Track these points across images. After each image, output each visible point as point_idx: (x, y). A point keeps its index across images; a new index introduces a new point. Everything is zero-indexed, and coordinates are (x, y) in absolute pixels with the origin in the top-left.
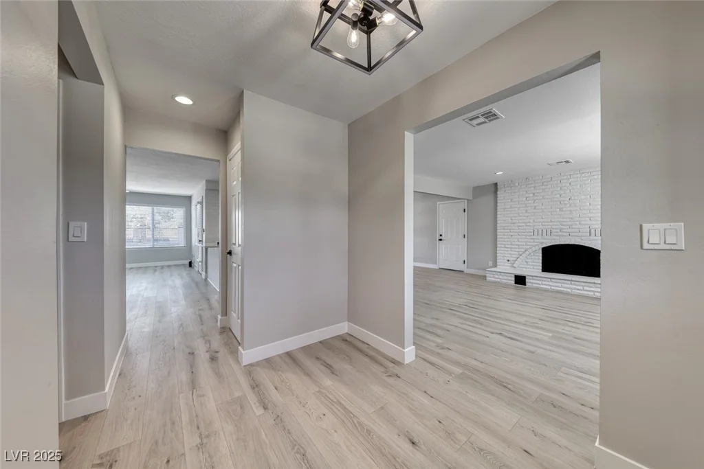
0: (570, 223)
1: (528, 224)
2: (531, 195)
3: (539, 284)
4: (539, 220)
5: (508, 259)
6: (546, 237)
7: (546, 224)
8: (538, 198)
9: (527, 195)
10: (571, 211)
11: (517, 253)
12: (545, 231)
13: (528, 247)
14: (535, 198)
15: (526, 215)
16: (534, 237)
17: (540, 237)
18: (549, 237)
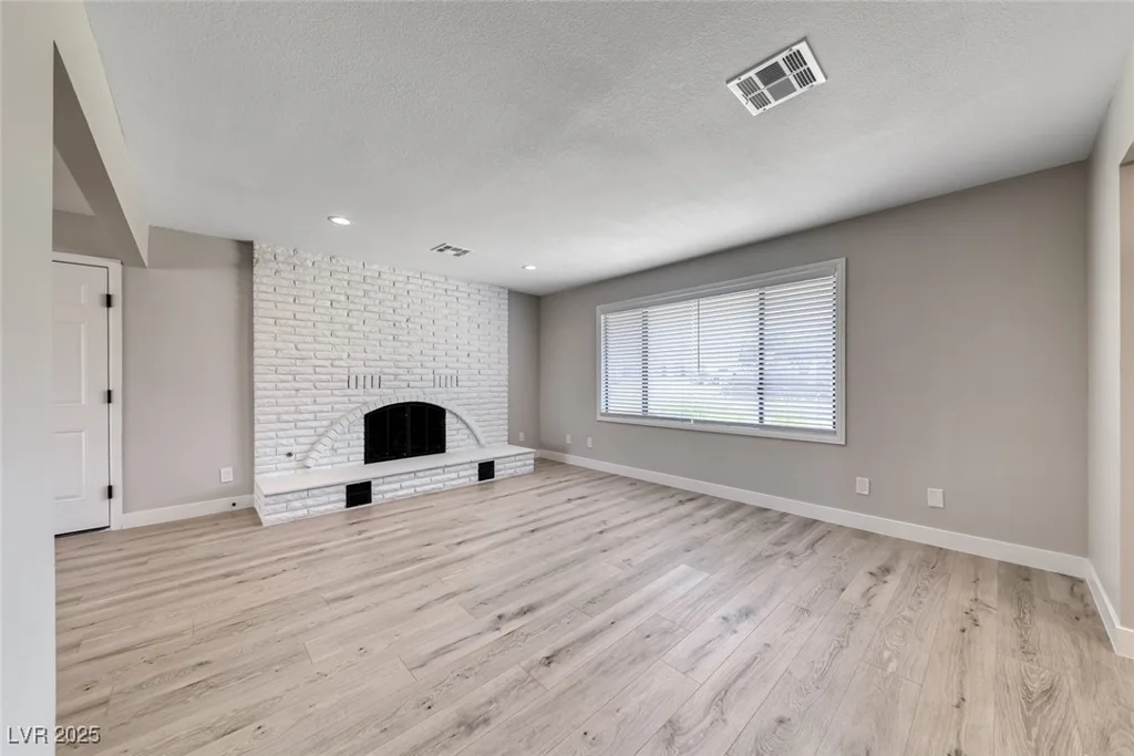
0: (409, 365)
1: (336, 363)
2: (343, 298)
3: (396, 490)
4: (358, 355)
5: (288, 450)
6: (372, 391)
7: (372, 363)
8: (358, 307)
9: (333, 297)
10: (410, 343)
11: (312, 432)
12: (369, 378)
13: (338, 415)
14: (352, 306)
15: (332, 340)
16: (349, 392)
17: (360, 390)
18: (376, 390)
